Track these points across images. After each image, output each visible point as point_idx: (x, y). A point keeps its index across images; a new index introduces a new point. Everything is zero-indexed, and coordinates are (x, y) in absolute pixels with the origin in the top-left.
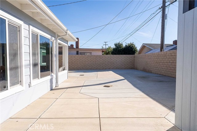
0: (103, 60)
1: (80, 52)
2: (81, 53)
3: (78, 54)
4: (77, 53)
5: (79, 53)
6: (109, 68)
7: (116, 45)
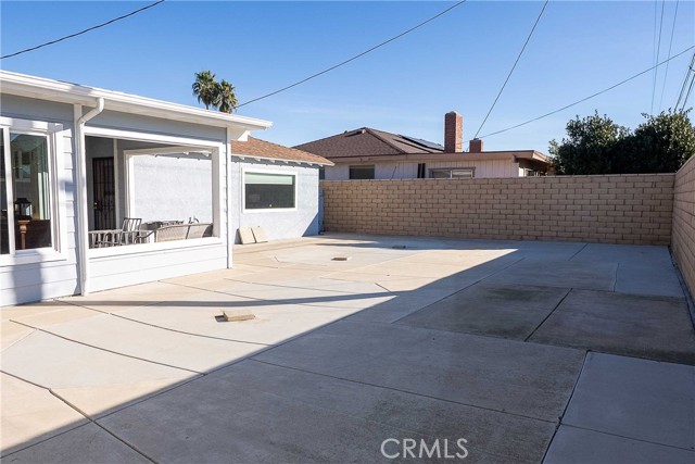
0: (510, 201)
1: (429, 166)
2: (434, 174)
3: (423, 177)
4: (421, 172)
5: (427, 172)
6: (536, 233)
7: (574, 129)
